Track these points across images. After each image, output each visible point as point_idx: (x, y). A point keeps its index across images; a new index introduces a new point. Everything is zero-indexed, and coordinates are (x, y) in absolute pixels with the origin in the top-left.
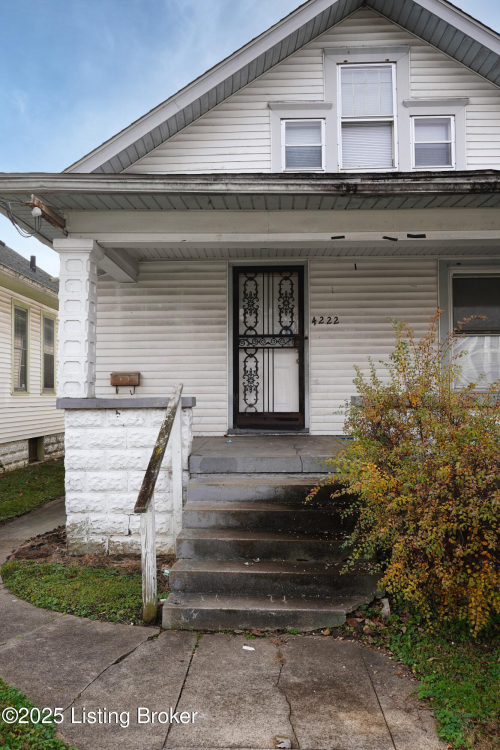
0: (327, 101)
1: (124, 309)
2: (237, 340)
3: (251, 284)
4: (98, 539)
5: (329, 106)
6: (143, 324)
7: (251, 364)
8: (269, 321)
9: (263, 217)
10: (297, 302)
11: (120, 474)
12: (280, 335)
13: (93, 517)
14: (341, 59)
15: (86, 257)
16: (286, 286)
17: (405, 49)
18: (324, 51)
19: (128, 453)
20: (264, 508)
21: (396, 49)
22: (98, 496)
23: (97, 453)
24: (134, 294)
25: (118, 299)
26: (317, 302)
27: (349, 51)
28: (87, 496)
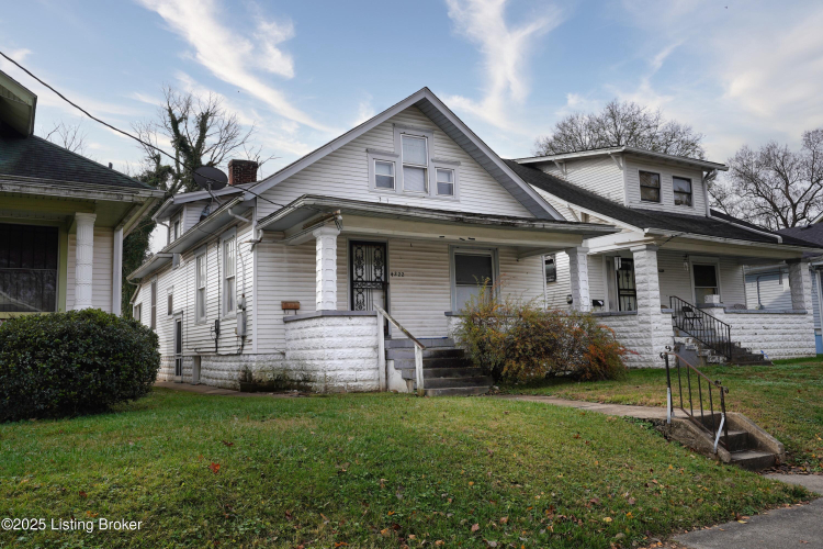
0: (396, 153)
1: (289, 262)
2: (353, 283)
3: (359, 251)
4: (342, 384)
5: (397, 156)
6: (300, 272)
7: (360, 297)
8: (368, 273)
9: (413, 224)
10: (382, 262)
11: (351, 350)
12: (375, 281)
13: (339, 373)
14: (402, 131)
15: (335, 238)
16: (378, 254)
17: (431, 131)
18: (394, 125)
19: (355, 339)
20: (434, 359)
21: (427, 131)
22: (341, 362)
23: (340, 339)
24: (294, 253)
25: (285, 255)
26: (394, 263)
27: (406, 127)
28: (336, 362)
